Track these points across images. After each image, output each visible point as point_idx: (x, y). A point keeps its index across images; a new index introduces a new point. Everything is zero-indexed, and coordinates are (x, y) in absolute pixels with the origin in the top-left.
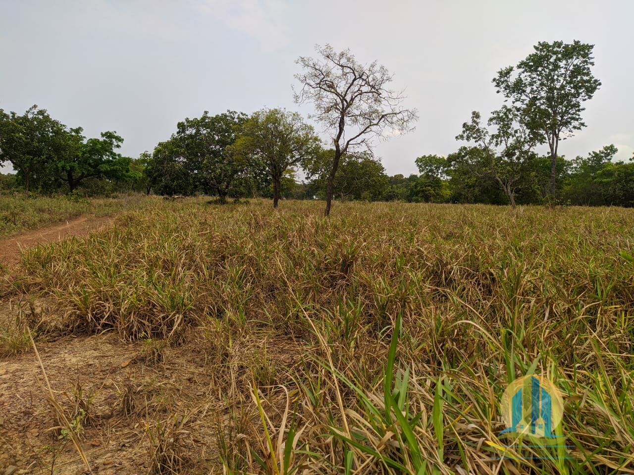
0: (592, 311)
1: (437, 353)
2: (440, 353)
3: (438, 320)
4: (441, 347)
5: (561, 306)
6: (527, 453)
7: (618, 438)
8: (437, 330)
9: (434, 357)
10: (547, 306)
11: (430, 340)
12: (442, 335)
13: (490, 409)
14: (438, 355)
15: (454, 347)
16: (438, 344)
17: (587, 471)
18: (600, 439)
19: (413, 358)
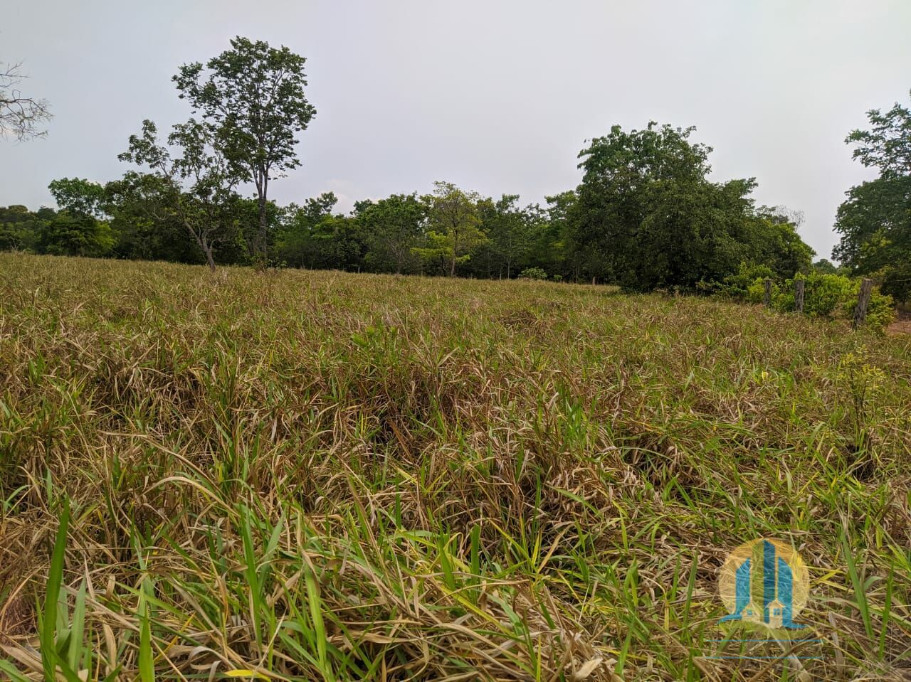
1: (117, 518)
2: (120, 516)
3: (114, 465)
4: (123, 508)
5: (291, 417)
8: (116, 481)
9: (112, 525)
10: (273, 417)
11: (104, 499)
12: (124, 488)
13: (223, 614)
14: (118, 521)
15: (146, 504)
16: (118, 503)
19: (75, 535)
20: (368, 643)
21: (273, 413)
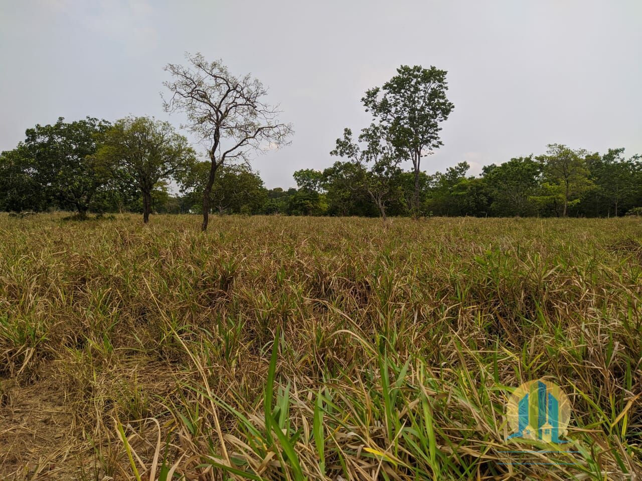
0: (454, 312)
1: (319, 365)
2: (321, 363)
3: (319, 331)
4: (322, 358)
5: (428, 309)
6: (403, 455)
7: (479, 428)
8: (318, 341)
9: (316, 368)
10: (415, 310)
11: (312, 351)
12: (323, 346)
13: (367, 415)
14: (319, 367)
15: (335, 357)
16: (319, 355)
17: (455, 462)
18: (464, 431)
19: (296, 372)
20: (468, 456)
21: (415, 306)
